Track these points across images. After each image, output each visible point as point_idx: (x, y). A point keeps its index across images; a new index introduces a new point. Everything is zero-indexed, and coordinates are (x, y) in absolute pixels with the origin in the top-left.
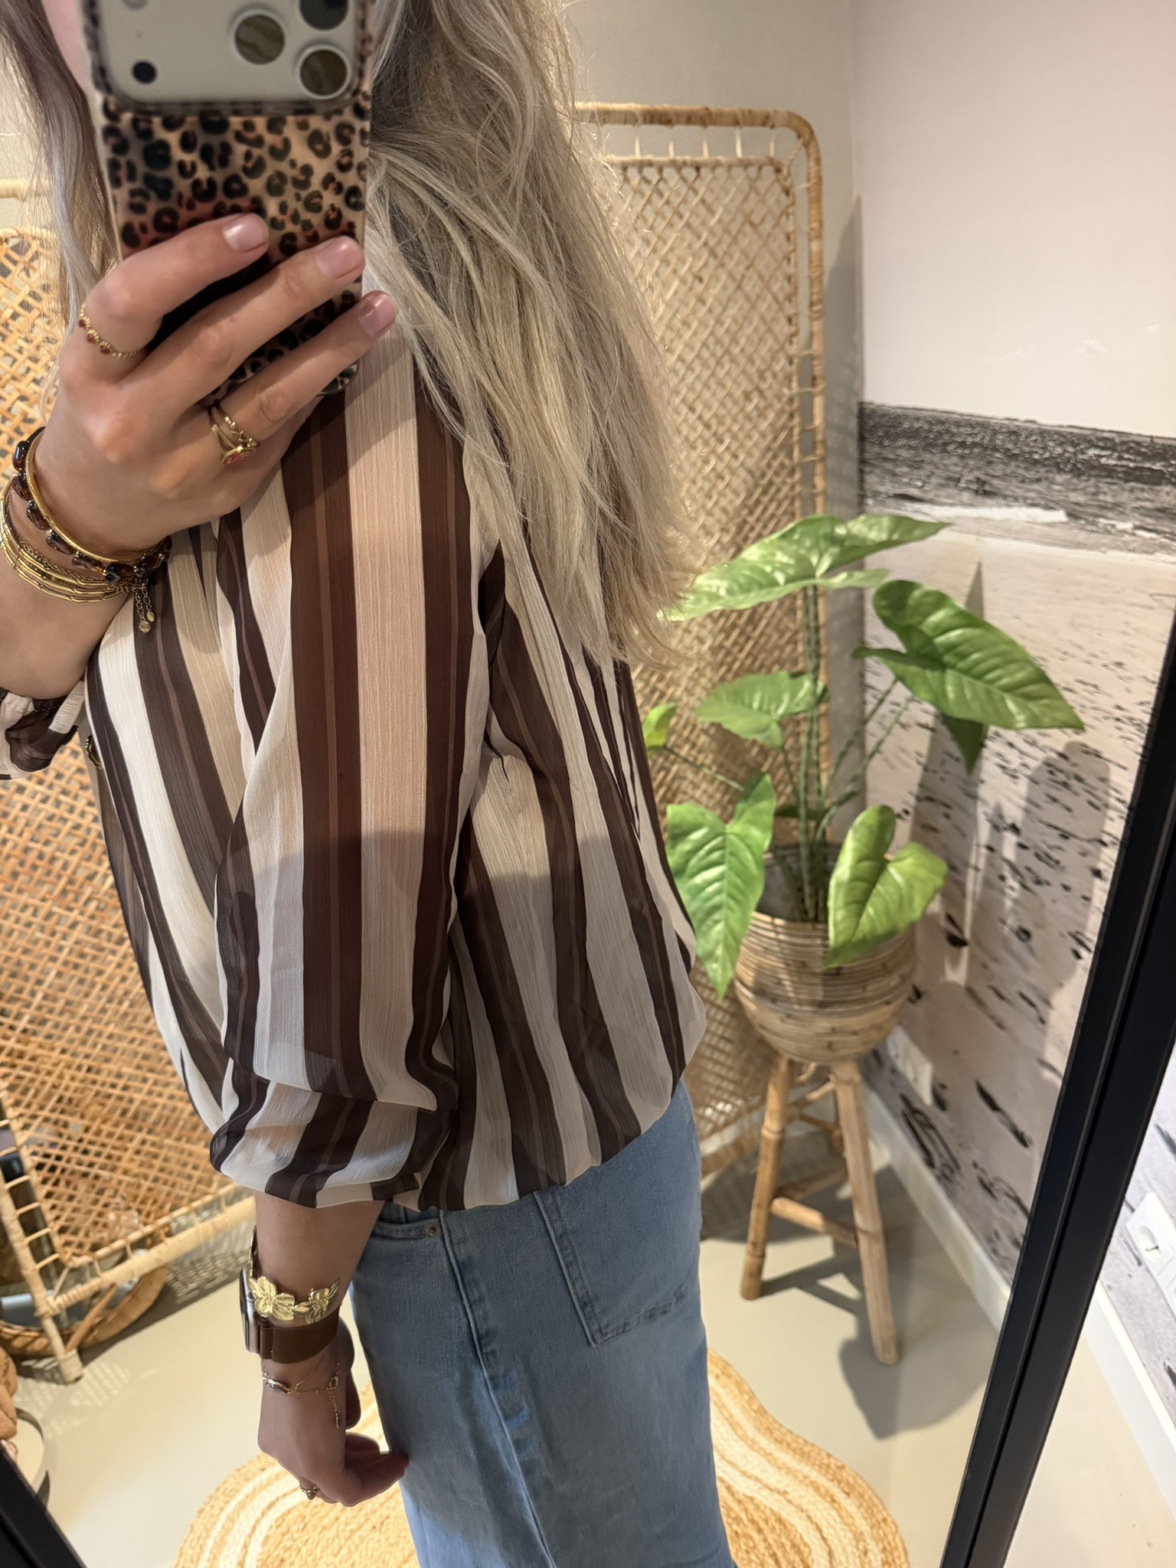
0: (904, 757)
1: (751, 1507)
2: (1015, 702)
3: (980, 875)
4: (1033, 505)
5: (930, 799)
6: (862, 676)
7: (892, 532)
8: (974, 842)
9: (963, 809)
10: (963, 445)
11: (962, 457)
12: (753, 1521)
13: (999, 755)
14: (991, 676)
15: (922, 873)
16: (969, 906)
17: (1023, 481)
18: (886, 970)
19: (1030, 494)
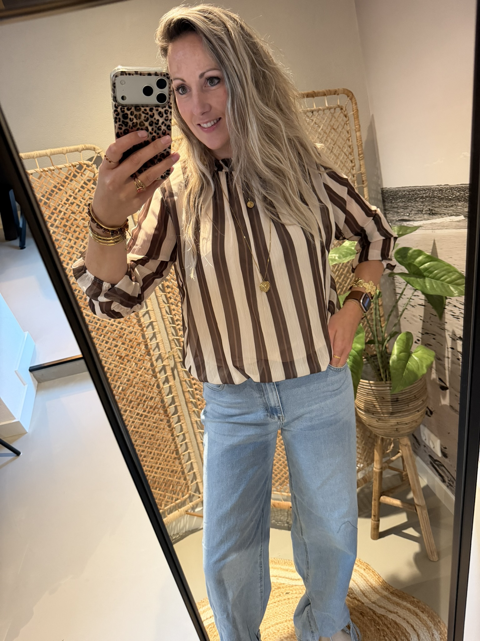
0: (415, 318)
1: (383, 619)
2: (453, 287)
3: (450, 359)
4: (451, 215)
5: (428, 333)
6: (395, 290)
7: (399, 231)
8: (446, 347)
9: (440, 335)
10: (422, 198)
11: (422, 202)
12: (385, 624)
13: (451, 311)
14: (442, 278)
15: (425, 356)
16: (447, 372)
17: (446, 207)
18: (416, 398)
19: (449, 212)
